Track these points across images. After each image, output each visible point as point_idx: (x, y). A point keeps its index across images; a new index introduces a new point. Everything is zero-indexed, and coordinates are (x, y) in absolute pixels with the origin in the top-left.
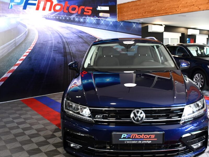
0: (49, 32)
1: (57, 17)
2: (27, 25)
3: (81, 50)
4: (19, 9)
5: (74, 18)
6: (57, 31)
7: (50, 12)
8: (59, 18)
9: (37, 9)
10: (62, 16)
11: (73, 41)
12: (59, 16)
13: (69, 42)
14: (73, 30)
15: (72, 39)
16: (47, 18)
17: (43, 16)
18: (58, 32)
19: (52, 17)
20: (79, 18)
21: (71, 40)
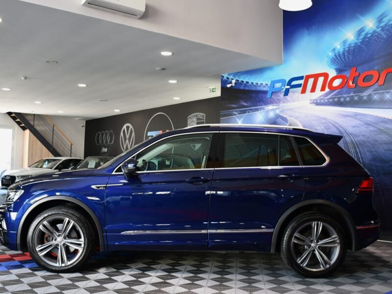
0: (321, 126)
1: (336, 100)
2: (288, 118)
3: (384, 158)
4: (279, 96)
5: (370, 95)
6: (335, 124)
7: (323, 93)
8: (339, 101)
9: (303, 91)
10: (345, 96)
11: (365, 140)
12: (339, 96)
13: (358, 143)
14: (366, 119)
15: (363, 136)
16: (317, 104)
17: (312, 101)
18: (337, 125)
19: (326, 101)
20: (383, 93)
21: (362, 138)
